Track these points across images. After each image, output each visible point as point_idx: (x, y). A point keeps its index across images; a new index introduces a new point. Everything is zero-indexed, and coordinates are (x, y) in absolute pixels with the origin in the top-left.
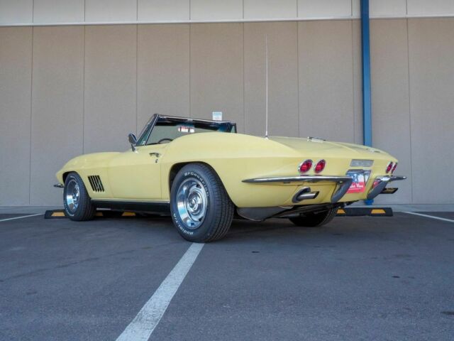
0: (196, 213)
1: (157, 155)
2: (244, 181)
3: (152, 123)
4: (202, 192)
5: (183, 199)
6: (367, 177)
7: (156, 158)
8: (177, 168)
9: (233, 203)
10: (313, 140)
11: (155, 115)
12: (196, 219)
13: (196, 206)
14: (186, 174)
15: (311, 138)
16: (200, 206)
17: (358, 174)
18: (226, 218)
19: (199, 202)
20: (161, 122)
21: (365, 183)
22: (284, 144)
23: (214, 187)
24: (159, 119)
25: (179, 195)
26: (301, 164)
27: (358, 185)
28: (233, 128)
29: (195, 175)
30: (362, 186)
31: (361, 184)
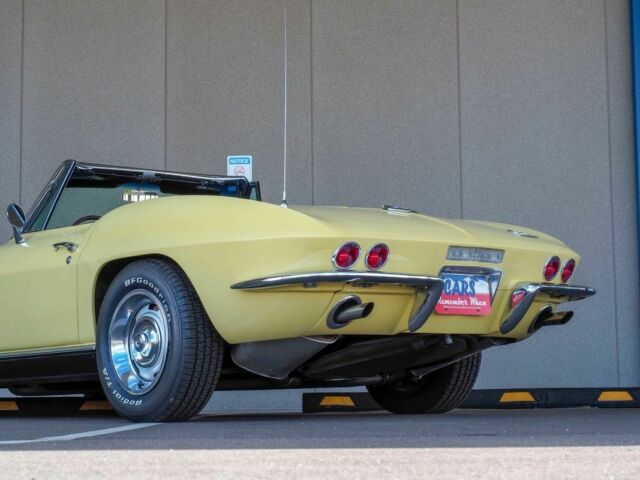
0: (148, 361)
1: (70, 247)
2: (234, 287)
3: (59, 181)
4: (160, 318)
5: (122, 333)
6: (494, 285)
7: (68, 254)
8: (110, 272)
9: (219, 336)
10: (391, 211)
11: (67, 163)
12: (146, 374)
13: (148, 347)
14: (127, 283)
15: (386, 207)
16: (155, 349)
17: (475, 279)
18: (206, 365)
19: (154, 340)
20: (80, 179)
21: (491, 298)
22: (311, 216)
23: (182, 302)
24: (76, 172)
25: (113, 326)
26: (336, 252)
27: (473, 301)
28: (254, 190)
29: (146, 282)
30: (484, 303)
31: (481, 297)
